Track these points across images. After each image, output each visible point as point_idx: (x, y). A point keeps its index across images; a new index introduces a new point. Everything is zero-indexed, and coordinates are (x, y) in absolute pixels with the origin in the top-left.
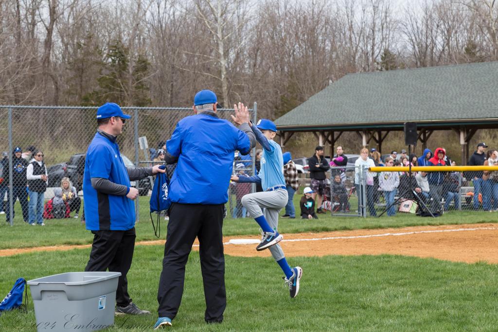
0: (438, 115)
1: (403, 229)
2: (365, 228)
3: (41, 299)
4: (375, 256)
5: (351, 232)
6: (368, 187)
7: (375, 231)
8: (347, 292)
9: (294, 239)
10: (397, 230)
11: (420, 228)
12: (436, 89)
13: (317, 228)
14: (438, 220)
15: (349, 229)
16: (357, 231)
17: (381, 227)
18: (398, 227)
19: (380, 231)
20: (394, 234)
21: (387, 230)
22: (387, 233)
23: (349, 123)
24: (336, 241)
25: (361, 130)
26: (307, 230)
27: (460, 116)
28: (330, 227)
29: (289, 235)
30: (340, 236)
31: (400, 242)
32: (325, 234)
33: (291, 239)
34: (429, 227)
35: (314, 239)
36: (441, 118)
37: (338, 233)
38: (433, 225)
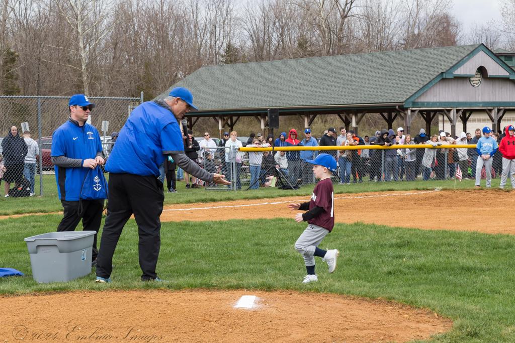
0: (285, 103)
1: (276, 199)
2: (245, 199)
3: (36, 253)
4: (270, 220)
5: (234, 202)
6: (237, 164)
7: (254, 201)
8: (262, 246)
9: (189, 208)
10: (271, 200)
11: (291, 198)
12: (283, 79)
13: (206, 199)
14: (298, 191)
15: (232, 200)
16: (239, 201)
17: (258, 198)
18: (272, 197)
19: (258, 201)
20: (271, 203)
21: (263, 200)
22: (265, 202)
23: (206, 109)
24: (226, 210)
25: (217, 115)
26: (197, 201)
27: (304, 104)
28: (215, 198)
29: (183, 205)
30: (226, 205)
31: (280, 210)
32: (213, 204)
33: (186, 208)
34: (297, 197)
35: (205, 208)
36: (287, 105)
37: (223, 203)
38: (301, 196)
